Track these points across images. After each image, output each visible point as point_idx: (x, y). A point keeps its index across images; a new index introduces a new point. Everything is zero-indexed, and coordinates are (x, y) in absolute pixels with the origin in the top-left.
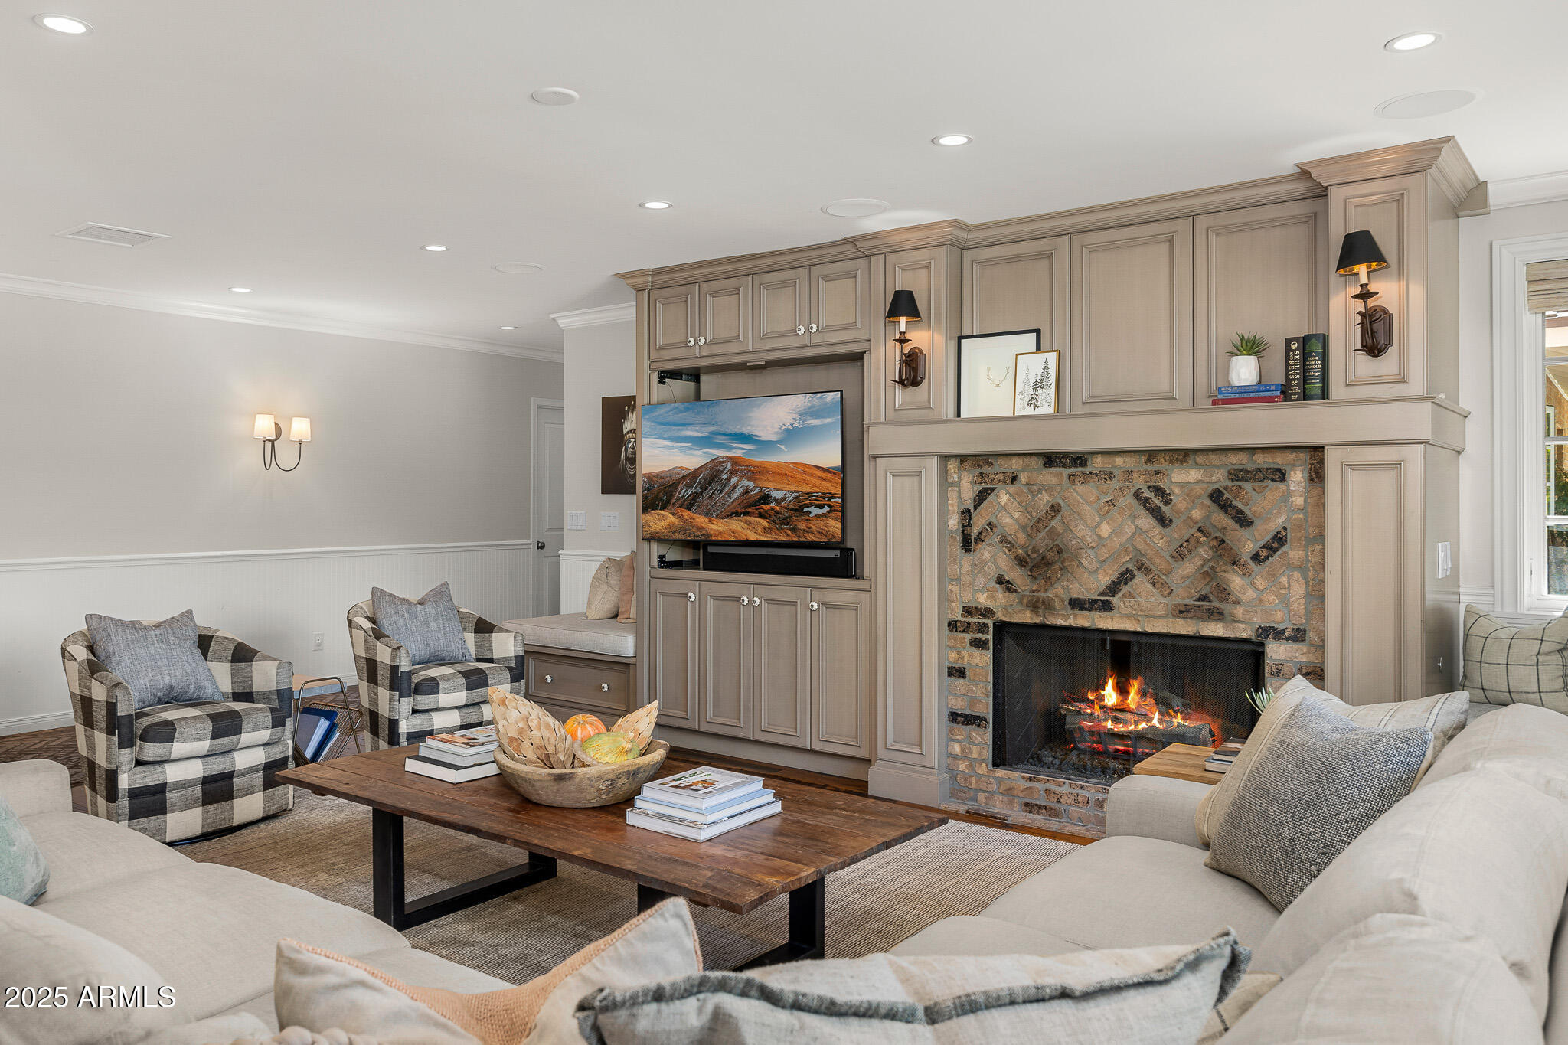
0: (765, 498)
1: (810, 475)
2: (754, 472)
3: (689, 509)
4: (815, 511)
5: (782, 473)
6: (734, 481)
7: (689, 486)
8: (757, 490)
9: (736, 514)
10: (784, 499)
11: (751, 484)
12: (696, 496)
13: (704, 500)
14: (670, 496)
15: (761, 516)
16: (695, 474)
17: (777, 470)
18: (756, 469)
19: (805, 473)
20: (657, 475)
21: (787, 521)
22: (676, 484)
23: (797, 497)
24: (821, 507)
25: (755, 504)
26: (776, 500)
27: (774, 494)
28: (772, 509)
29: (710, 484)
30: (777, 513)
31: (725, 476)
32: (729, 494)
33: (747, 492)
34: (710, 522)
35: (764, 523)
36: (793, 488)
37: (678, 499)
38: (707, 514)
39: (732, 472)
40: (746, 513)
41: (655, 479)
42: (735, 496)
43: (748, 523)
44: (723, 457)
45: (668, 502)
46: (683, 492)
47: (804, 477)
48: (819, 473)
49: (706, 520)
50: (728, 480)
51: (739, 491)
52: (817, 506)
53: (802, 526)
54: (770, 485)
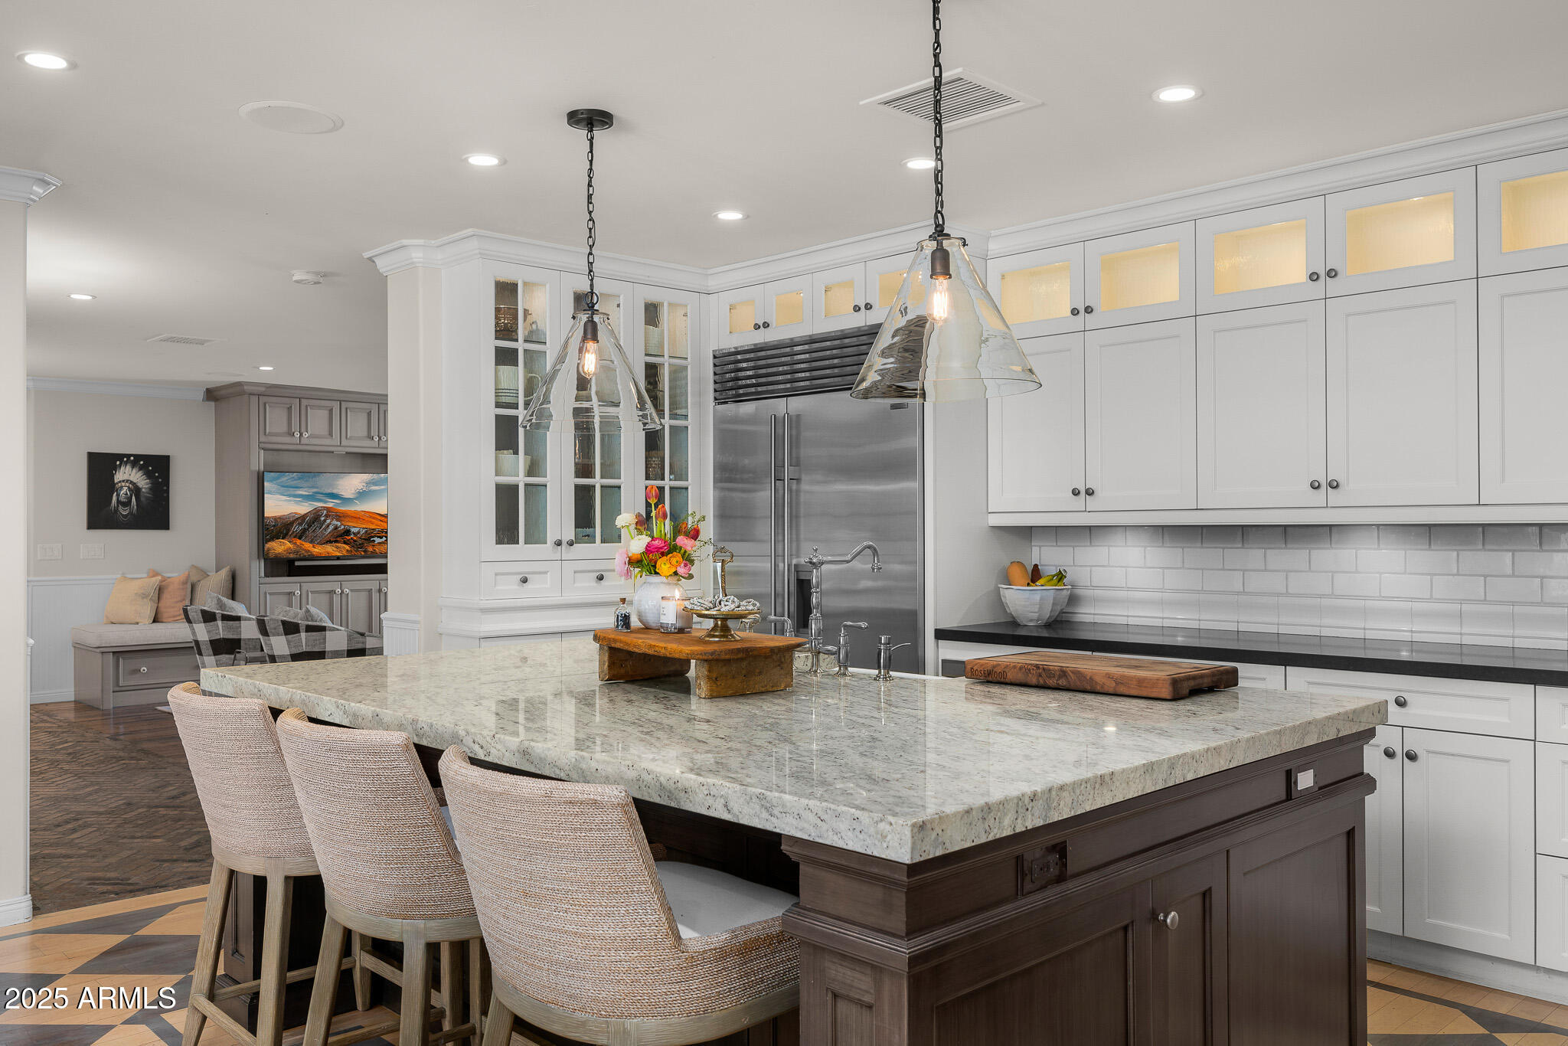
0: (347, 532)
1: (374, 518)
2: (340, 516)
3: (300, 539)
4: (377, 540)
5: (356, 517)
6: (328, 521)
7: (300, 524)
8: (342, 527)
9: (330, 542)
10: (359, 533)
11: (339, 524)
12: (304, 531)
13: (309, 533)
14: (289, 530)
15: (345, 543)
16: (304, 517)
17: (352, 515)
18: (341, 515)
19: (371, 517)
20: (280, 518)
21: (361, 546)
22: (292, 523)
23: (366, 532)
24: (381, 537)
25: (341, 536)
26: (354, 534)
27: (353, 530)
28: (352, 538)
29: (313, 523)
30: (355, 541)
31: (323, 519)
32: (325, 529)
33: (336, 528)
34: (314, 547)
35: (347, 547)
36: (364, 526)
37: (293, 532)
38: (312, 542)
39: (327, 516)
40: (336, 541)
41: (279, 520)
42: (329, 530)
43: (337, 547)
44: (322, 507)
45: (287, 534)
46: (297, 528)
47: (371, 519)
48: (379, 517)
49: (311, 545)
50: (325, 521)
51: (331, 528)
52: (378, 537)
53: (370, 549)
54: (350, 524)
